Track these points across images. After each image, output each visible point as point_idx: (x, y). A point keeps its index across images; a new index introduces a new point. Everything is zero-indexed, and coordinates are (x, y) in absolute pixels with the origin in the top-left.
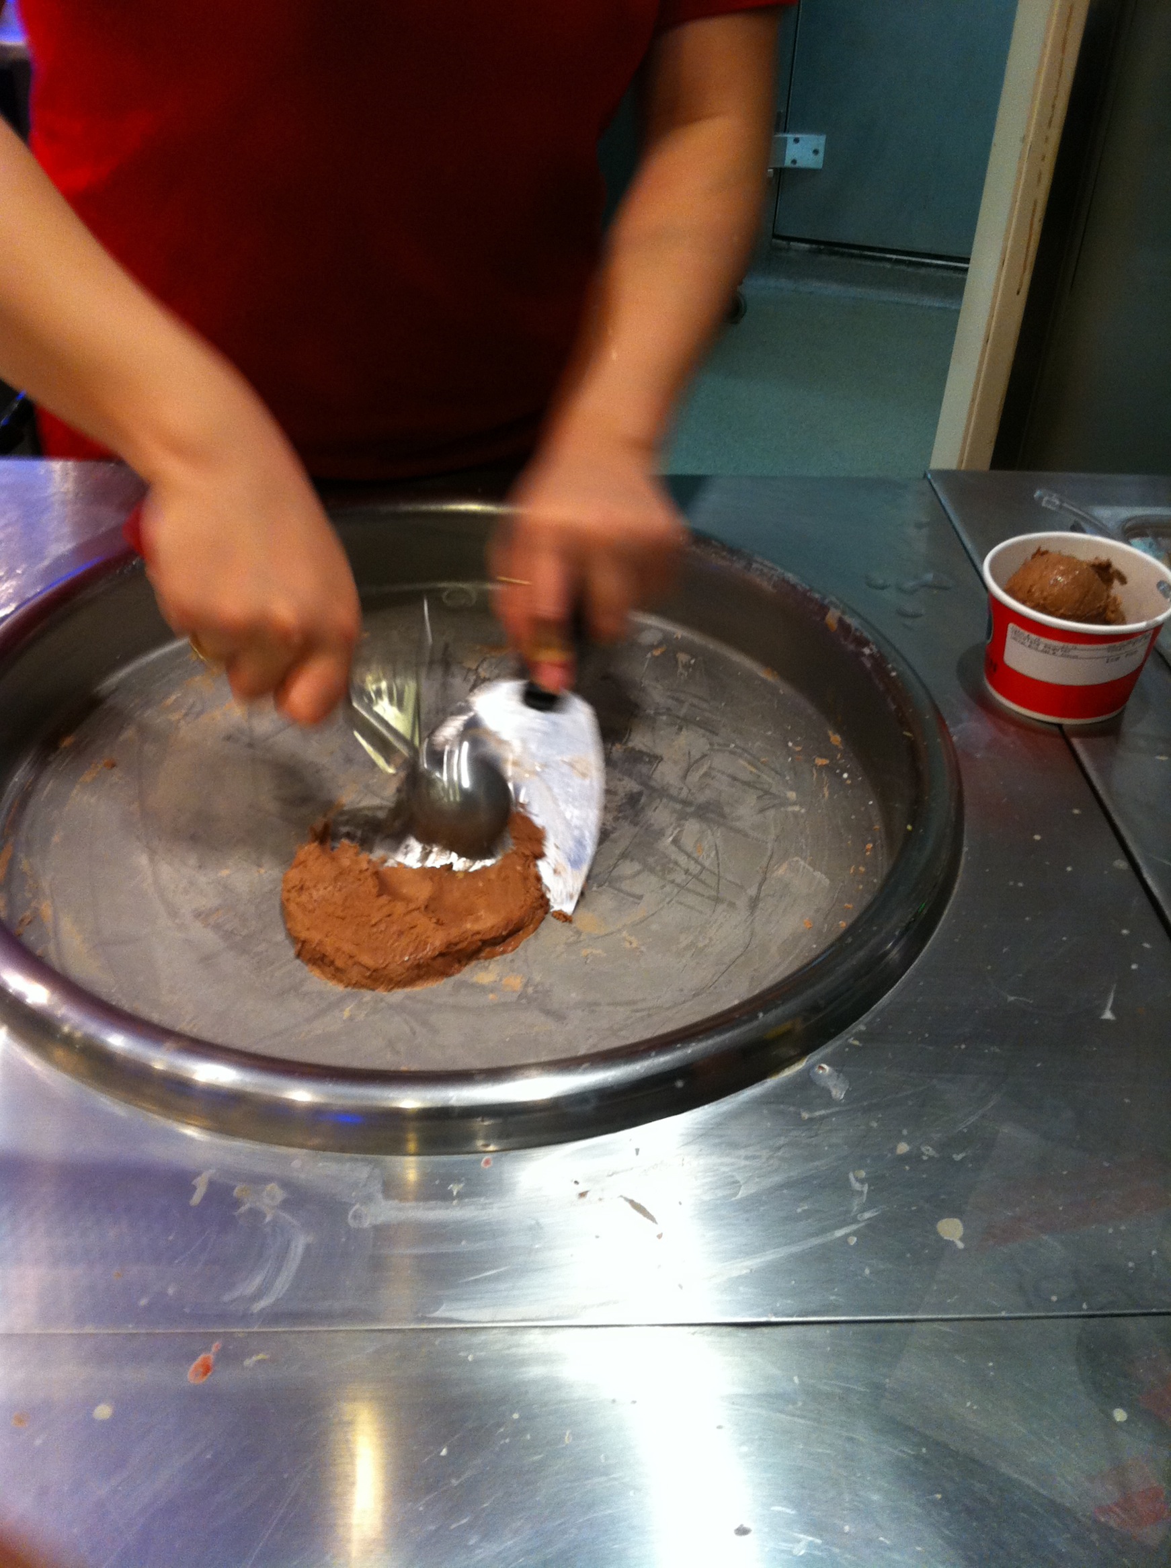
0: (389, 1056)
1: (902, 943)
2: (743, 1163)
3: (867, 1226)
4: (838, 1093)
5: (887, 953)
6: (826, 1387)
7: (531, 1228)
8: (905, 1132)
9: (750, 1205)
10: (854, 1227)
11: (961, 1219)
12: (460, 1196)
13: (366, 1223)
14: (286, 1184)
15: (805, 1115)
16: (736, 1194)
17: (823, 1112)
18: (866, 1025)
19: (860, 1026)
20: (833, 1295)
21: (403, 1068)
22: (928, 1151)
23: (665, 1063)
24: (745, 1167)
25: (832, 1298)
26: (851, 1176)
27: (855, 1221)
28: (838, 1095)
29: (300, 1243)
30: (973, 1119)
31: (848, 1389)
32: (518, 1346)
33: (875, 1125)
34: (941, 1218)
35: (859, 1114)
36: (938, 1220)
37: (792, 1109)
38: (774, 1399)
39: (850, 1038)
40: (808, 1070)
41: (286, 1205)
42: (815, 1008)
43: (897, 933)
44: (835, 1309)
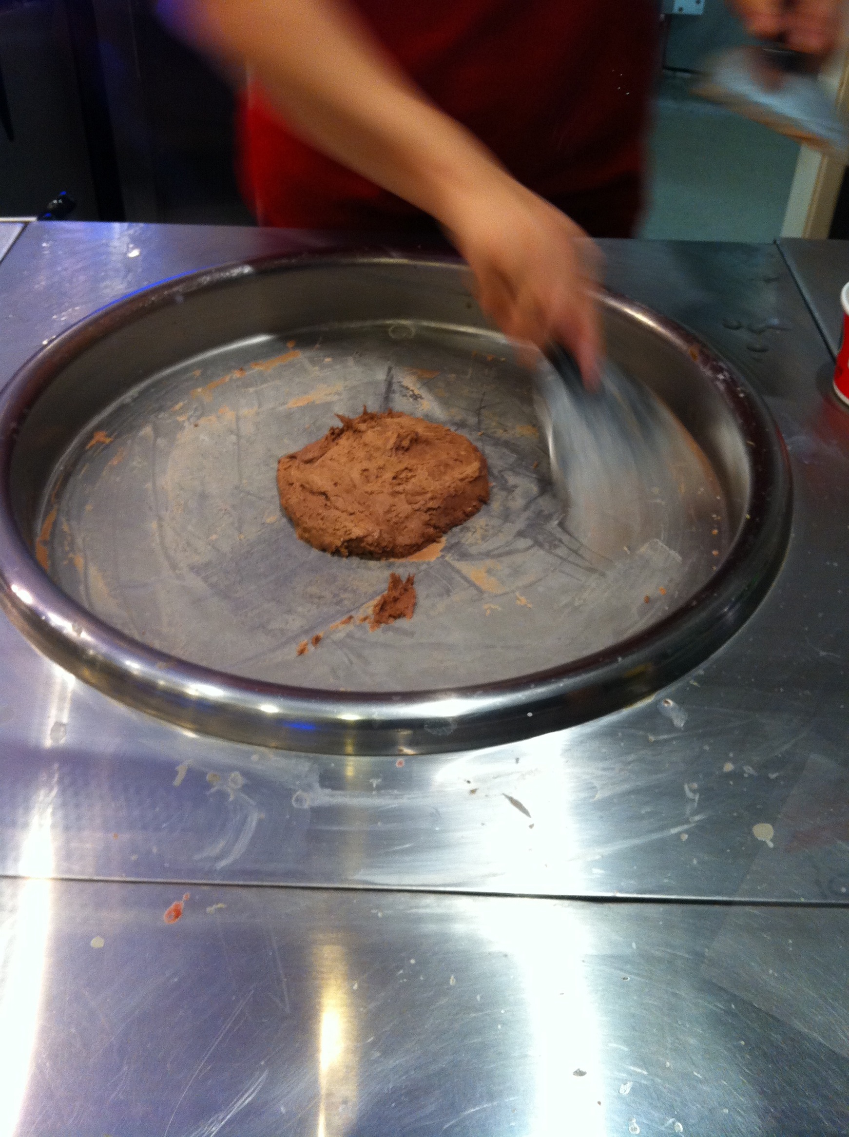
0: (332, 680)
1: (737, 607)
2: (600, 773)
3: (697, 827)
4: (679, 722)
5: (725, 615)
6: (657, 952)
7: (432, 815)
8: (731, 755)
9: (604, 805)
10: (686, 827)
11: (773, 826)
12: (379, 788)
13: (306, 806)
14: (246, 774)
15: (652, 738)
16: (594, 796)
17: (665, 737)
18: (704, 670)
19: (700, 671)
20: (666, 878)
21: (342, 689)
22: (749, 770)
23: (542, 693)
24: (602, 776)
25: (666, 881)
26: (686, 787)
27: (687, 822)
28: (679, 724)
29: (254, 818)
30: (786, 747)
31: (675, 955)
32: (417, 907)
33: (707, 748)
34: (757, 822)
35: (695, 739)
36: (753, 825)
37: (641, 733)
38: (616, 960)
39: (691, 679)
40: (656, 703)
41: (245, 789)
42: (664, 656)
43: (733, 599)
44: (668, 890)
